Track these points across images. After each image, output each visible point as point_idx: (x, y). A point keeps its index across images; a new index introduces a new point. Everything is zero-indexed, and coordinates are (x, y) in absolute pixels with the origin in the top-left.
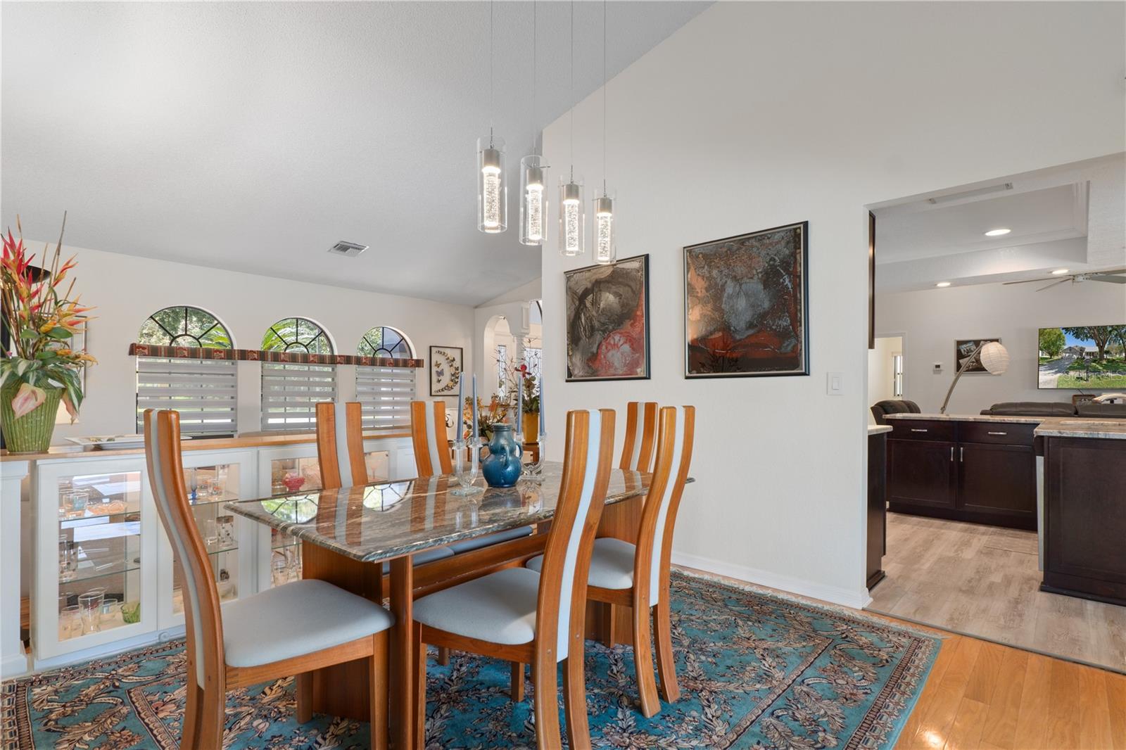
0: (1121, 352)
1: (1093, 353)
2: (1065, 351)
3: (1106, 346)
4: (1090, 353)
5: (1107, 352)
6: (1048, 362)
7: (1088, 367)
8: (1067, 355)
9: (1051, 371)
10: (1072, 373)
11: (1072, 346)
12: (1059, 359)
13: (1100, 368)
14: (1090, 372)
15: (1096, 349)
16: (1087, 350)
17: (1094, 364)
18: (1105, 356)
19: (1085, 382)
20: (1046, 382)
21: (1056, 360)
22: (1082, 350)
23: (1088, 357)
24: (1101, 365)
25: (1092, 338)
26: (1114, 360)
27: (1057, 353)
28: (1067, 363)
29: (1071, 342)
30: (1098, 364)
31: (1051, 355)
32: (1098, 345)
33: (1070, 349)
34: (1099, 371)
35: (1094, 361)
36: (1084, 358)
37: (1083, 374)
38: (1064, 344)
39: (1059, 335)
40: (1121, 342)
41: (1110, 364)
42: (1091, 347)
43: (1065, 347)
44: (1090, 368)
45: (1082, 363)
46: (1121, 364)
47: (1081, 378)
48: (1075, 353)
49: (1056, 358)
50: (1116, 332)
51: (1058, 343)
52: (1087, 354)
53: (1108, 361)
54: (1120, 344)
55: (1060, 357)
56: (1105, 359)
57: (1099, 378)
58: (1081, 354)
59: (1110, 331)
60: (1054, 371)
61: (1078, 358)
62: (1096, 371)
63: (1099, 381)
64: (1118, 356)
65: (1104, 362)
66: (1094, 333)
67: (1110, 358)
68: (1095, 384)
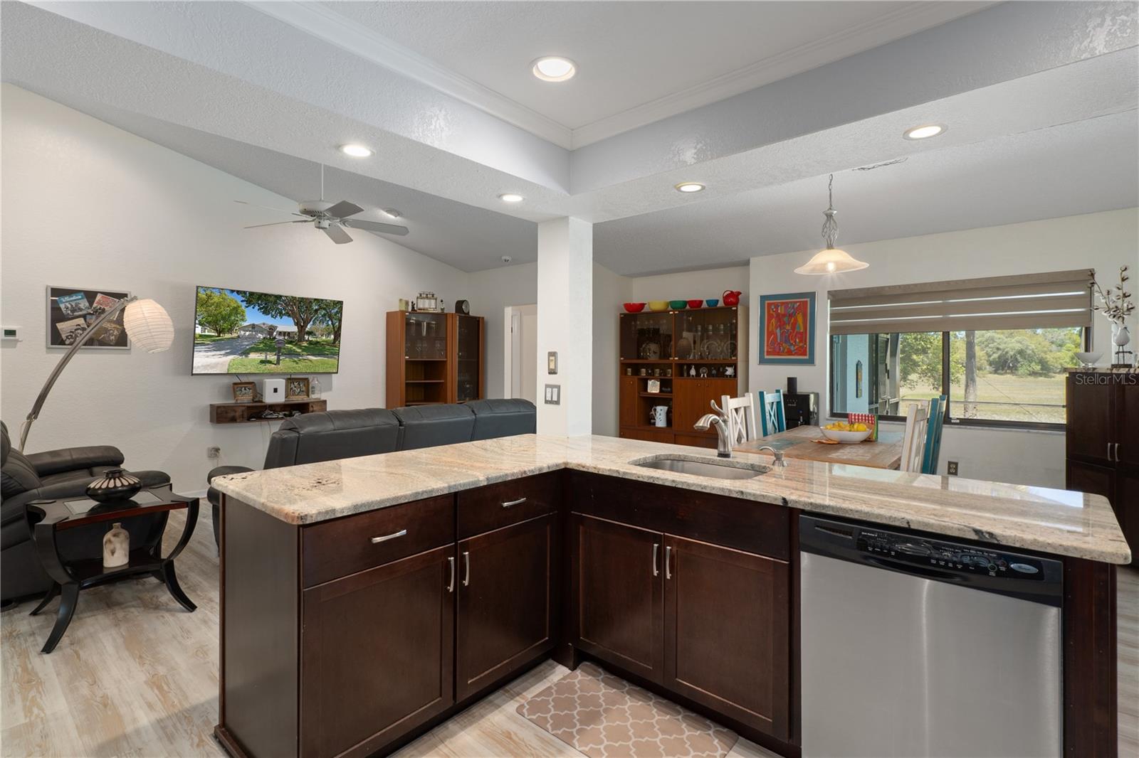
0: (329, 334)
1: (289, 333)
2: (244, 328)
3: (309, 326)
4: (285, 333)
5: (310, 333)
6: (214, 341)
7: (280, 348)
8: (247, 333)
9: (218, 353)
10: (253, 356)
11: (256, 323)
12: (232, 338)
13: (299, 350)
14: (283, 354)
15: (295, 329)
16: (280, 329)
17: (290, 346)
18: (306, 337)
19: (273, 366)
20: (208, 365)
21: (229, 339)
22: (272, 329)
23: (282, 338)
24: (300, 347)
25: (289, 316)
26: (318, 342)
27: (230, 331)
28: (246, 343)
29: (253, 316)
30: (295, 345)
31: (220, 332)
32: (297, 324)
33: (253, 326)
34: (298, 354)
35: (291, 343)
36: (275, 338)
37: (272, 357)
38: (243, 320)
39: (234, 308)
40: (330, 323)
41: (312, 346)
42: (287, 325)
43: (245, 324)
44: (283, 350)
45: (271, 343)
46: (327, 347)
47: (270, 362)
48: (262, 332)
49: (228, 336)
50: (323, 312)
51: (233, 318)
52: (280, 333)
53: (310, 343)
54: (328, 325)
55: (235, 335)
56: (307, 341)
57: (295, 361)
58: (271, 334)
59: (316, 311)
60: (223, 352)
61: (264, 338)
62: (291, 354)
63: (295, 365)
64: (324, 338)
65: (305, 344)
66: (292, 311)
67: (314, 339)
68: (289, 368)
